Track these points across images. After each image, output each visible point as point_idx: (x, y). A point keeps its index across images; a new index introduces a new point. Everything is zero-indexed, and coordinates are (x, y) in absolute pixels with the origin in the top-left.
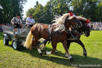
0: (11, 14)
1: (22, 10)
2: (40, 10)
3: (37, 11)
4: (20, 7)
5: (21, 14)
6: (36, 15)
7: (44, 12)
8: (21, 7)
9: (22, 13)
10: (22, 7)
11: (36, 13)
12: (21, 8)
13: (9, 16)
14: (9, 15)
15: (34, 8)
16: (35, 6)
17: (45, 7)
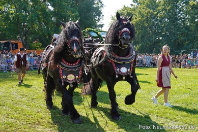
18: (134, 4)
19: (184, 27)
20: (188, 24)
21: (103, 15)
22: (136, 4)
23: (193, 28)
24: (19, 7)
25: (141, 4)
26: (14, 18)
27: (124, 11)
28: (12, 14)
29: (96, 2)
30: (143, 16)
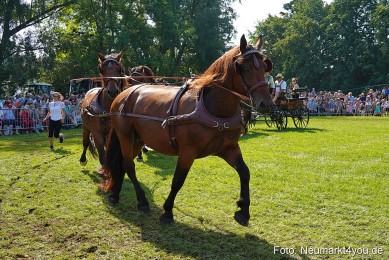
0: (184, 45)
1: (232, 27)
2: (309, 20)
3: (296, 25)
4: (220, 13)
5: (228, 45)
6: (291, 44)
7: (328, 29)
8: (226, 13)
9: (229, 39)
10: (230, 14)
11: (291, 35)
12: (227, 20)
13: (181, 53)
14: (177, 51)
15: (282, 13)
16: (287, 7)
17: (333, 8)
18: (285, 11)
19: (369, 48)
20: (377, 42)
21: (235, 32)
22: (289, 12)
23: (383, 50)
24: (103, 25)
25: (297, 11)
26: (94, 42)
27: (269, 23)
28: (92, 35)
29: (223, 11)
30: (301, 31)
